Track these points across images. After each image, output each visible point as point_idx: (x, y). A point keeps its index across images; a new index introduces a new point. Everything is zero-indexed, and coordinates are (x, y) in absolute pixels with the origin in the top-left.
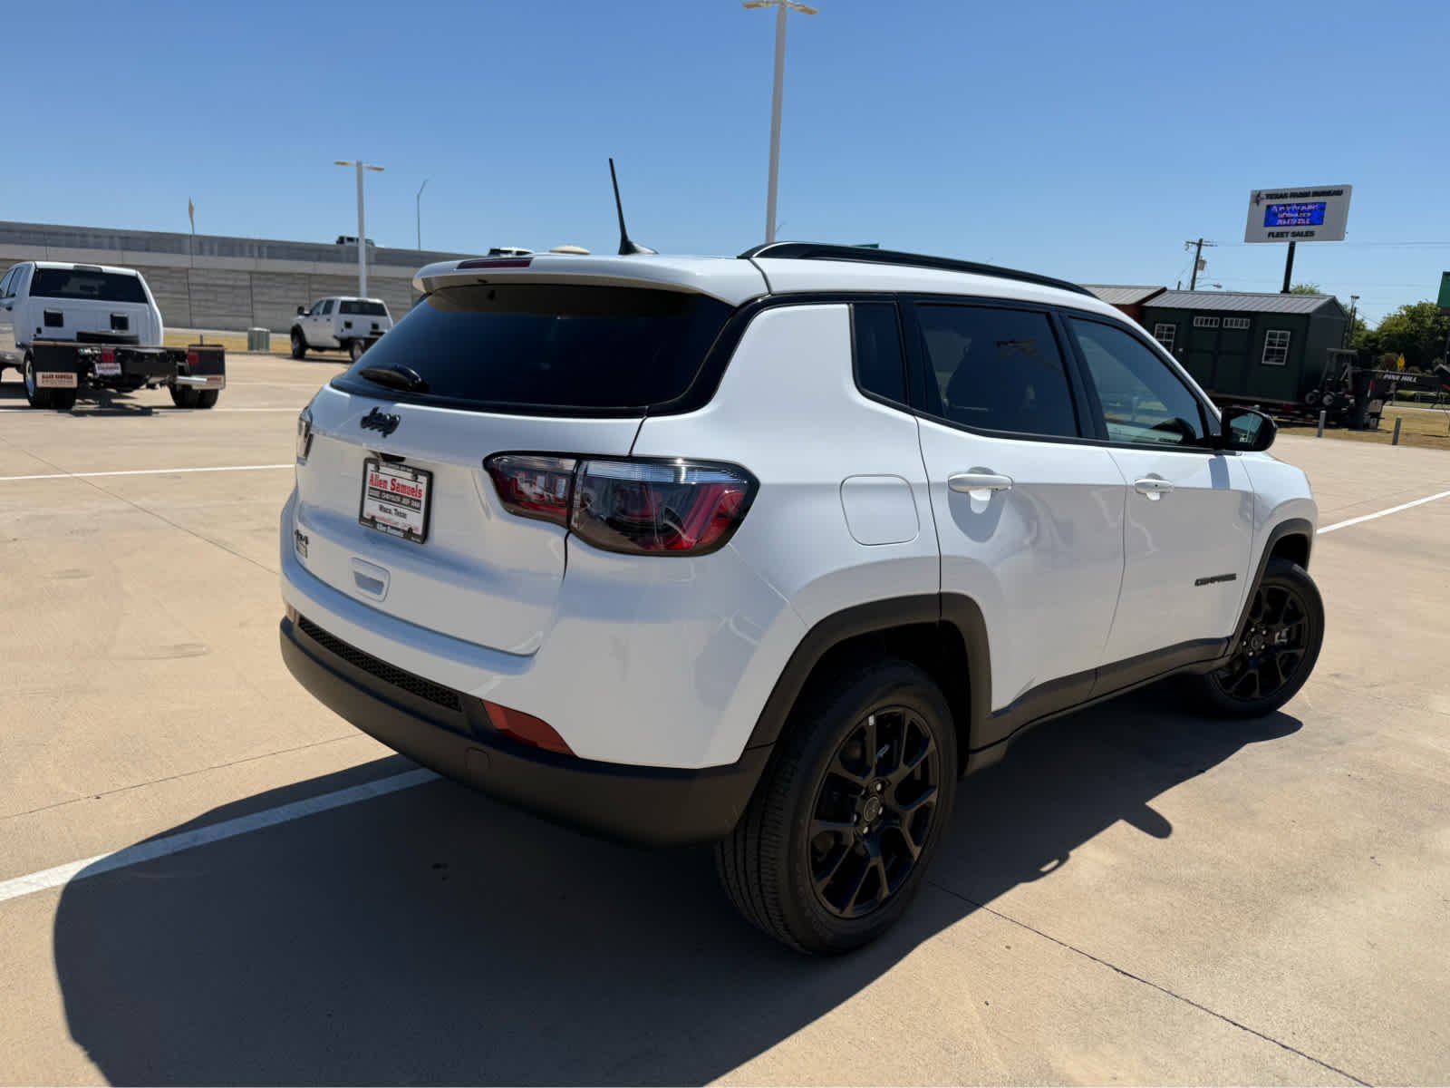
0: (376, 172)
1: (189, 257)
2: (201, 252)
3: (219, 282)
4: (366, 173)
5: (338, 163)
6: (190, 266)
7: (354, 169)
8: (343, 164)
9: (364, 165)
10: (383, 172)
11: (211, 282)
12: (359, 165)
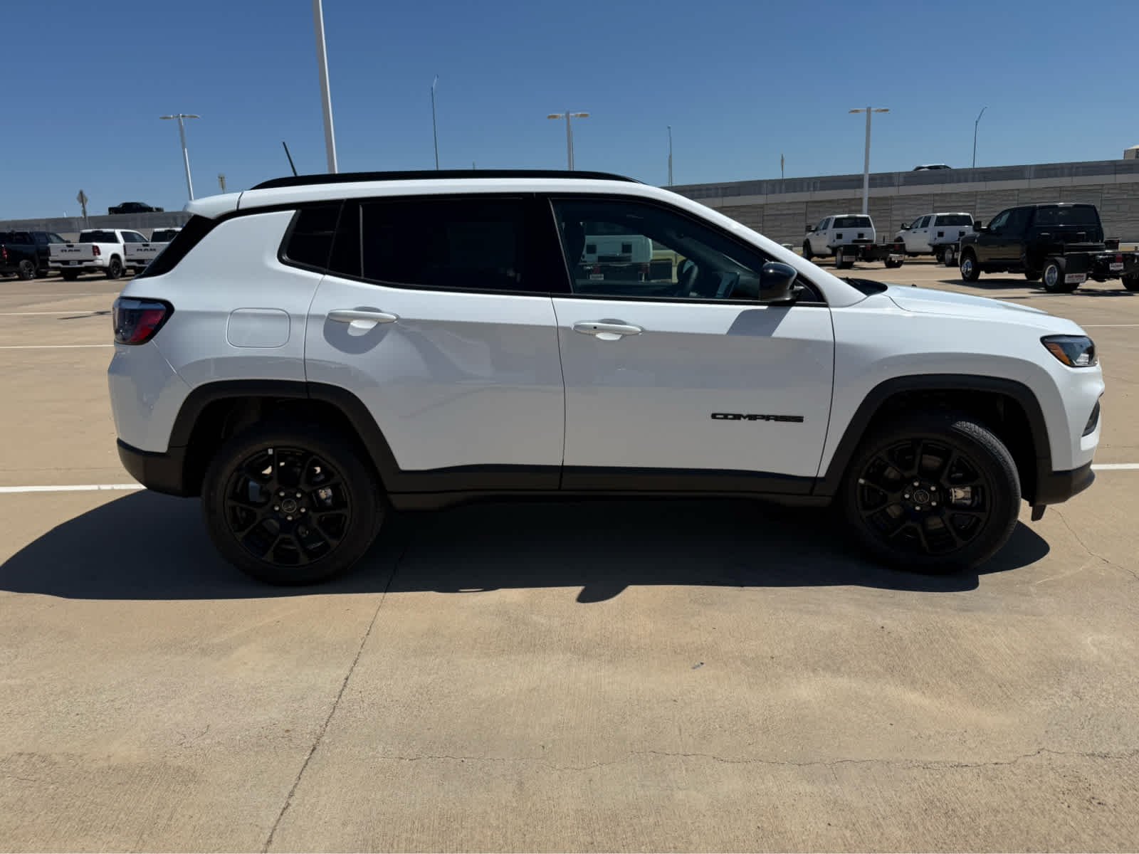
0: (884, 112)
1: (765, 196)
2: (773, 192)
3: (785, 212)
4: (873, 114)
5: (853, 111)
6: (765, 202)
7: (864, 115)
8: (857, 111)
9: (872, 109)
10: (888, 112)
11: (779, 213)
12: (869, 110)
